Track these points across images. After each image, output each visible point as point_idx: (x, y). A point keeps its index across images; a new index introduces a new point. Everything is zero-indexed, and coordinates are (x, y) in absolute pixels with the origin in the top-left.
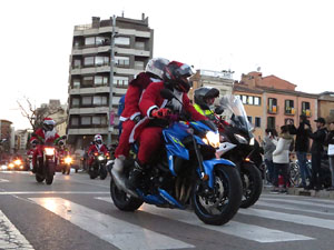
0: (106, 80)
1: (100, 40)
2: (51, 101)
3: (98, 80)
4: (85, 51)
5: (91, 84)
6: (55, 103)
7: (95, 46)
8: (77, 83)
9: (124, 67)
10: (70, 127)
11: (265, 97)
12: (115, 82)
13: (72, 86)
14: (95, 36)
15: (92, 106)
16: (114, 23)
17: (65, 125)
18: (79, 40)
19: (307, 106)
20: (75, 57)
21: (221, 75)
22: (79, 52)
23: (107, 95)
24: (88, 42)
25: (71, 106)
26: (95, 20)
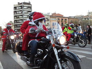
0: (22, 17)
1: (20, 8)
2: (10, 22)
3: (20, 17)
4: (17, 10)
5: (19, 18)
6: (11, 22)
7: (19, 9)
8: (16, 18)
9: (26, 13)
10: (15, 27)
11: (57, 18)
12: (24, 17)
13: (14, 18)
14: (19, 7)
15: (19, 22)
16: (23, 3)
17: (14, 27)
18: (15, 8)
19: (66, 20)
20: (15, 12)
21: (47, 14)
22: (15, 11)
23: (22, 20)
24: (17, 8)
25: (15, 23)
26: (19, 3)
